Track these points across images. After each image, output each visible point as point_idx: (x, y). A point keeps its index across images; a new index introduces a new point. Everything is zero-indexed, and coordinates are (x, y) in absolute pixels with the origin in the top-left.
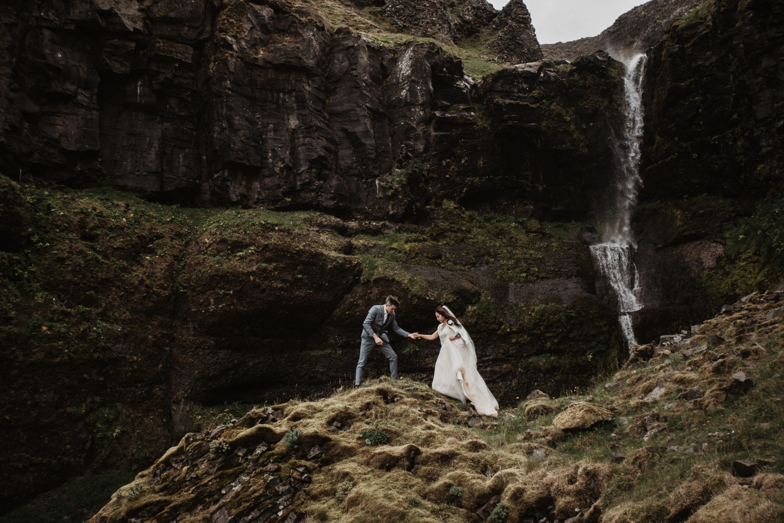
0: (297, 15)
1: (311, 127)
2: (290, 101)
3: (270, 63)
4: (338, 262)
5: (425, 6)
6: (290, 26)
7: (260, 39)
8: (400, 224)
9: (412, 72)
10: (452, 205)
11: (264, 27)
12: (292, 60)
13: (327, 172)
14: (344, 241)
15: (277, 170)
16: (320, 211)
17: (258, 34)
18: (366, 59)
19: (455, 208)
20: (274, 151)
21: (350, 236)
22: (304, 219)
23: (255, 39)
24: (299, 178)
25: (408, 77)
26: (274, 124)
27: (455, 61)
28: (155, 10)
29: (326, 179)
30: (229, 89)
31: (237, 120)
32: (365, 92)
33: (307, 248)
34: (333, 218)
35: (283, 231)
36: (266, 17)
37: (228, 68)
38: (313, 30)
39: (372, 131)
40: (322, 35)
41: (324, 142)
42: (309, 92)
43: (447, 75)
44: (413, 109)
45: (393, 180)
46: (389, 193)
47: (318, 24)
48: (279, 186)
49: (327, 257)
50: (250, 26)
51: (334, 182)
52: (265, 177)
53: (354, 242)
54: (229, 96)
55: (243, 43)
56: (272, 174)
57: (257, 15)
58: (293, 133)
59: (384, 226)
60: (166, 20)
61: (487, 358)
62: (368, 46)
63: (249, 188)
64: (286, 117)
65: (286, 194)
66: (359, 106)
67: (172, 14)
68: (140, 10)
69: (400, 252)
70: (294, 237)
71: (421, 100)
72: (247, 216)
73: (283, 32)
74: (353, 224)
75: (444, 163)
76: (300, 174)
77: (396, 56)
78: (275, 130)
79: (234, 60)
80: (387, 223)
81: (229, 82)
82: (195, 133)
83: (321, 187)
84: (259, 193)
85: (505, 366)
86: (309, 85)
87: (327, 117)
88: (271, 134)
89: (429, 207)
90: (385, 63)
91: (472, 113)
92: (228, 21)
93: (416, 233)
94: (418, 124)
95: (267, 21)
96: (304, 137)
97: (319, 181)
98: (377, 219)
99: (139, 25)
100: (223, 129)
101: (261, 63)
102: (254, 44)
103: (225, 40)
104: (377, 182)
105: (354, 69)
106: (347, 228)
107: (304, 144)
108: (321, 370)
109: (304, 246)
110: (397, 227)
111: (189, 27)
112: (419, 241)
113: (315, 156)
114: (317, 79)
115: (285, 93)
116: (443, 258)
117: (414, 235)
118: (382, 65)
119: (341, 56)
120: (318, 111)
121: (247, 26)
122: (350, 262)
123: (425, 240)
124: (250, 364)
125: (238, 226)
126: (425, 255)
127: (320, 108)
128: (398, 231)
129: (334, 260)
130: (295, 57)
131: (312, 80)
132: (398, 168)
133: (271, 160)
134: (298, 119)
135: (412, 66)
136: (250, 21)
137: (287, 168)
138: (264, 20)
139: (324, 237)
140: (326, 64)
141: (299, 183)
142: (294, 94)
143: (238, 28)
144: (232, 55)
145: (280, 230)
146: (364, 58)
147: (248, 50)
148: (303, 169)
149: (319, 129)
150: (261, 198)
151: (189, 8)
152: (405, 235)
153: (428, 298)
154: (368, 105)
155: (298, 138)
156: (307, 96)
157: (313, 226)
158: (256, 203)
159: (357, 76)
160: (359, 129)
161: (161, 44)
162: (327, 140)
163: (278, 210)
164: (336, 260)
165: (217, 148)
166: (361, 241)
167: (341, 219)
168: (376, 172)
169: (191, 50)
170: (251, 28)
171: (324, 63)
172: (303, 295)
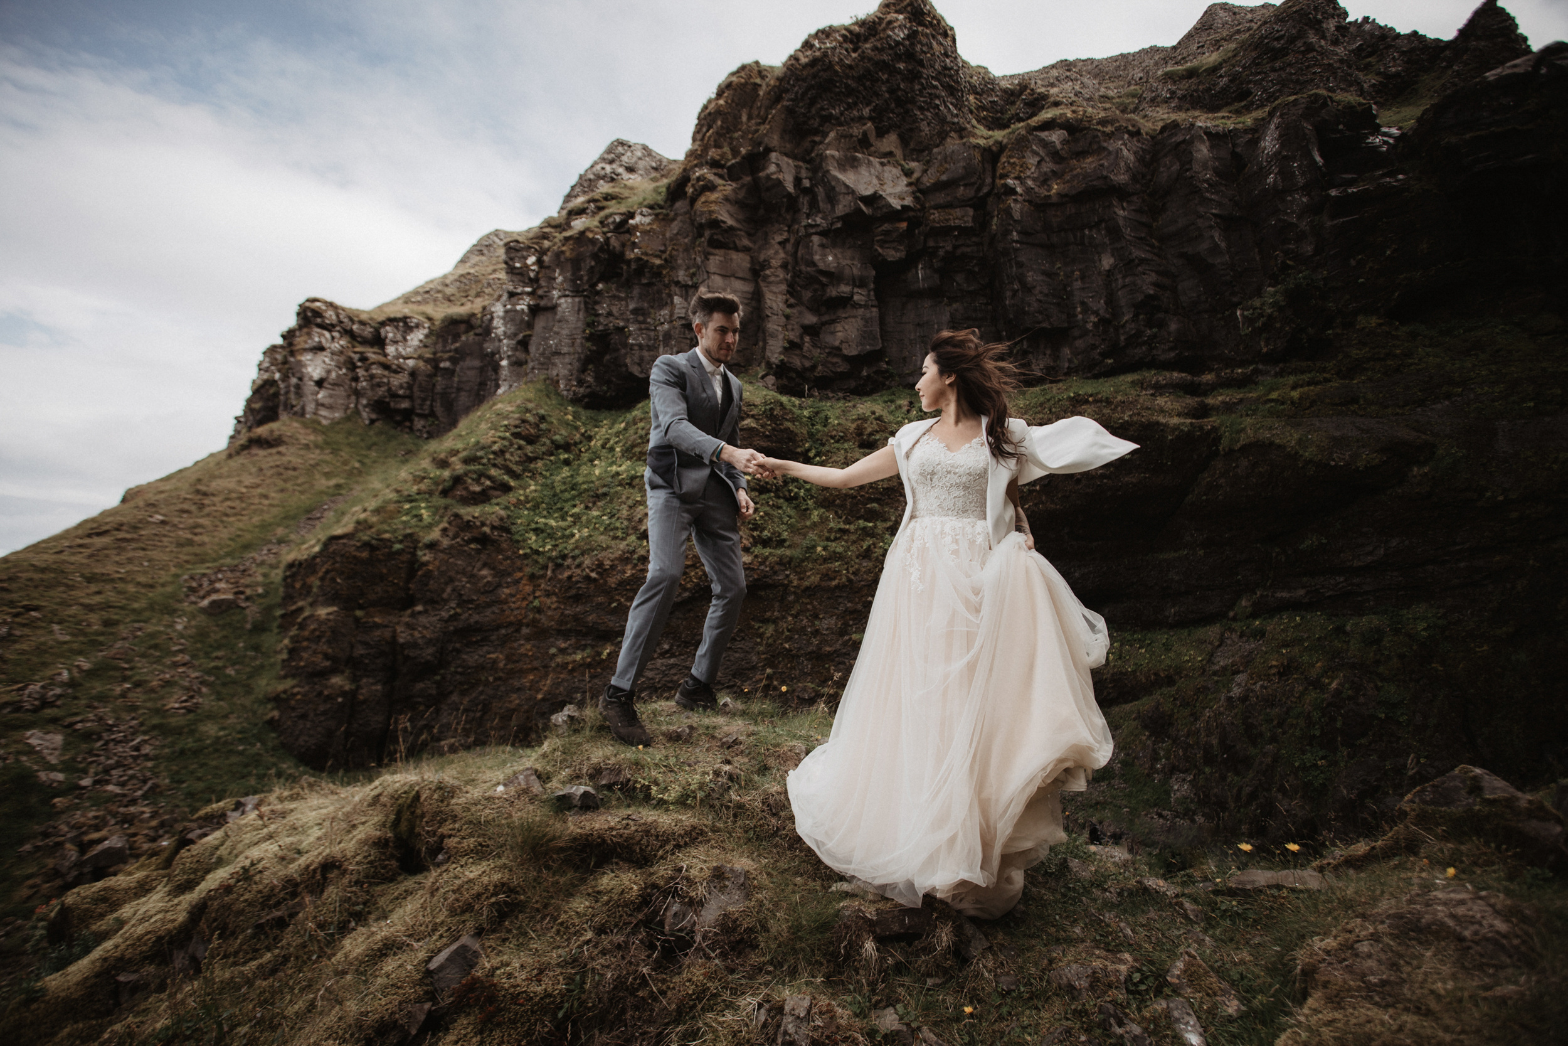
0: (1099, 127)
1: (1133, 260)
2: (1098, 236)
3: (1066, 195)
4: (1182, 431)
5: (1315, 73)
6: (1090, 144)
7: (1053, 171)
8: (1281, 365)
9: (1282, 146)
10: (1374, 321)
11: (1055, 155)
12: (1094, 183)
13: (1161, 315)
14: (1191, 401)
15: (1090, 326)
16: (1157, 369)
17: (1048, 166)
18: (1205, 151)
19: (1380, 325)
20: (1083, 303)
21: (1205, 394)
22: (1132, 382)
23: (1045, 173)
24: (1121, 331)
25: (1276, 154)
26: (1080, 270)
27: (1359, 109)
28: (925, 179)
29: (1162, 325)
30: (1017, 242)
31: (1031, 277)
32: (1208, 195)
33: (1135, 418)
34: (1175, 374)
35: (1101, 401)
36: (1057, 142)
37: (1012, 217)
38: (1122, 139)
39: (1223, 245)
40: (1138, 141)
41: (1153, 277)
42: (1125, 218)
43: (1348, 133)
44: (1289, 198)
45: (1263, 304)
46: (1259, 324)
47: (1130, 128)
48: (1094, 347)
49: (1166, 425)
50: (1038, 159)
51: (1173, 327)
52: (1075, 338)
53: (1210, 401)
54: (1017, 249)
55: (1030, 183)
56: (1085, 333)
57: (1045, 144)
58: (1108, 276)
59: (1256, 372)
60: (939, 186)
61: (1457, 548)
62: (1205, 133)
63: (1056, 358)
64: (1096, 258)
65: (1105, 355)
66: (1201, 217)
67: (944, 178)
68: (909, 184)
69: (1283, 403)
70: (1116, 407)
71: (1301, 181)
72: (1055, 390)
73: (1081, 154)
74: (1208, 377)
75: (1353, 262)
76: (1123, 326)
77: (1256, 135)
78: (1083, 278)
79: (1019, 206)
80: (1261, 367)
81: (1015, 234)
82: (990, 307)
83: (1155, 336)
84: (1070, 361)
85: (1498, 558)
86: (1124, 209)
87: (1156, 244)
88: (1078, 284)
89: (1330, 332)
90: (1238, 150)
91: (1400, 177)
92: (1009, 163)
93: (1310, 372)
94: (1299, 217)
95: (1059, 146)
96: (1124, 277)
97: (1151, 329)
98: (1242, 364)
99: (908, 201)
100: (1015, 292)
101: (1054, 200)
102: (1045, 181)
103: (1005, 185)
104: (1238, 313)
105: (1188, 170)
106: (1200, 384)
107: (1124, 286)
108: (1177, 578)
109: (1130, 416)
110: (1278, 369)
111: (965, 185)
112: (1316, 384)
113: (1140, 297)
114: (1135, 198)
115: (1091, 228)
116: (1362, 402)
117: (1306, 377)
118: (1234, 154)
119: (1167, 160)
120: (1141, 239)
121: (1032, 161)
122: (1201, 428)
123: (1327, 380)
124: (1077, 574)
125: (1041, 405)
126: (1328, 401)
127: (1143, 235)
128: (1281, 374)
129: (1176, 428)
130: (1099, 178)
131: (1128, 202)
132: (1269, 286)
133: (1080, 316)
134: (1113, 255)
135: (1280, 136)
136: (1036, 153)
137: (1102, 321)
138: (1054, 147)
139: (1161, 401)
140: (1148, 177)
141: (1122, 338)
142: (1103, 225)
143: (1021, 166)
144: (1015, 201)
145: (1096, 401)
146: (1203, 150)
147: (1037, 189)
148: (1126, 318)
149: (1142, 261)
150: (1072, 366)
151: (962, 164)
152: (1291, 379)
153: (1333, 463)
154: (1214, 211)
155: (1117, 280)
156: (1121, 223)
157: (1146, 389)
158: (1066, 374)
159: (1192, 177)
160: (1204, 247)
161: (936, 215)
162: (1157, 272)
163: (1096, 377)
164: (1178, 428)
165: (1011, 316)
166: (1220, 398)
167: (1189, 373)
168: (1235, 299)
169: (971, 212)
170: (1039, 162)
171: (1144, 176)
172: (1134, 480)
